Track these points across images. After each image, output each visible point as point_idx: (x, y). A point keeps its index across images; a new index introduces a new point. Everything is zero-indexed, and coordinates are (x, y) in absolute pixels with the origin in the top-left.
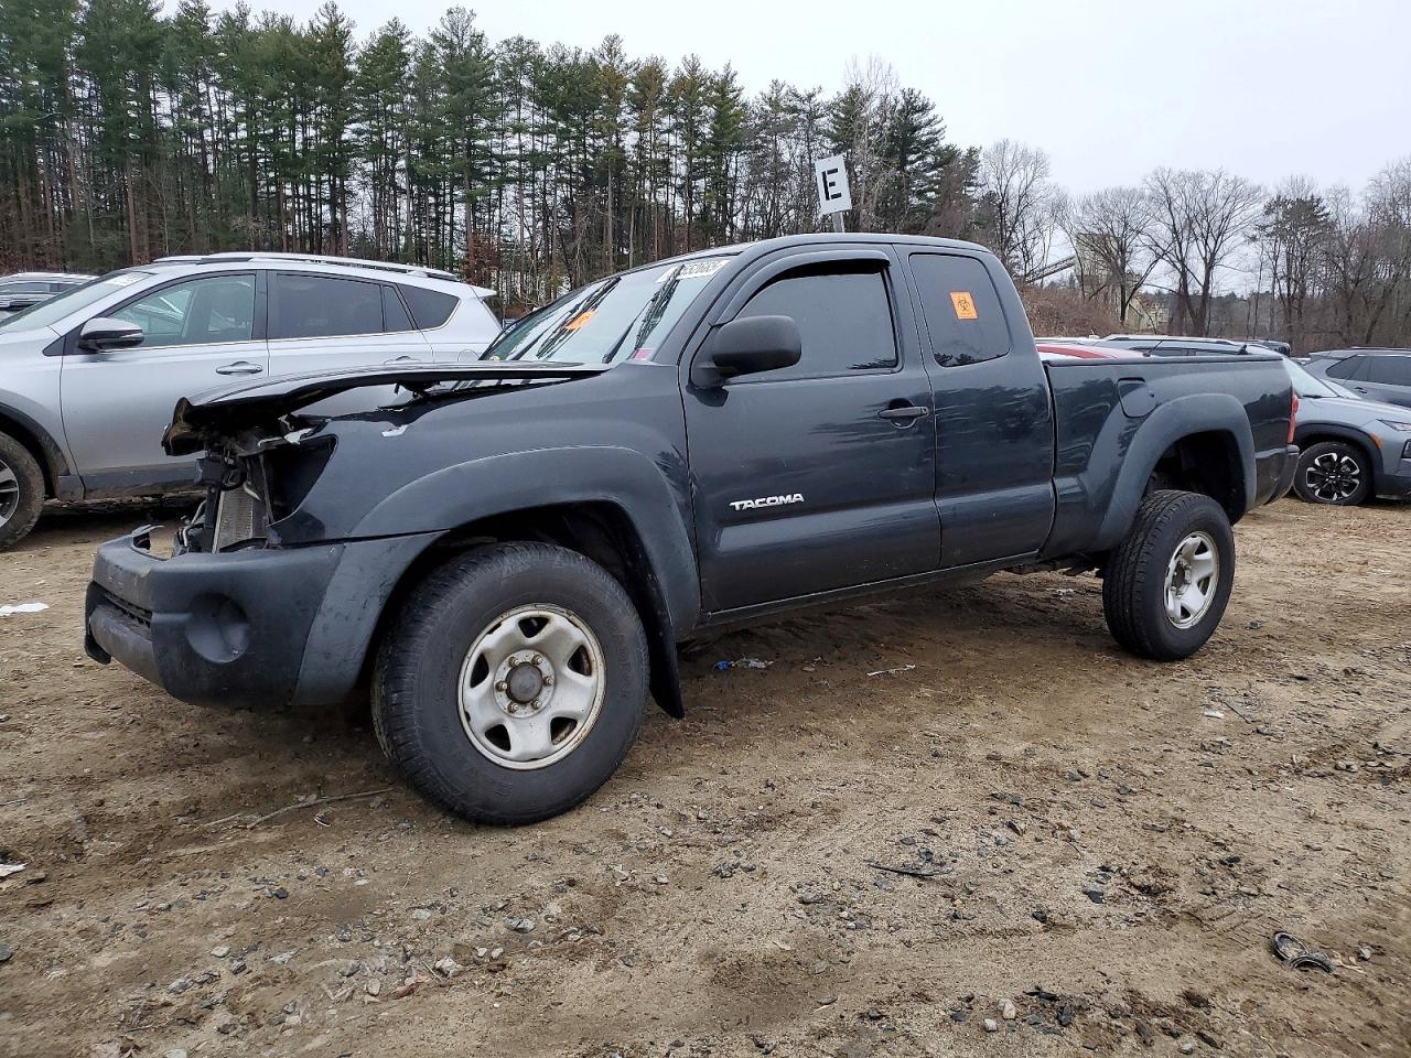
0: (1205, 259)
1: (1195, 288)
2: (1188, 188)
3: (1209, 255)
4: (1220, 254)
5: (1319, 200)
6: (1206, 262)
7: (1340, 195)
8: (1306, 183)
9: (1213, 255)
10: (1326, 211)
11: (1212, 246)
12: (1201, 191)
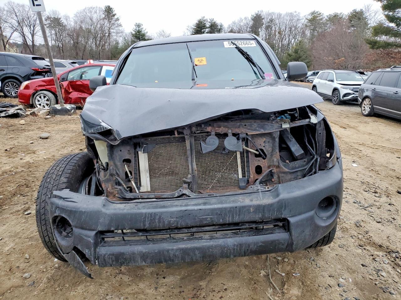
0: (31, 33)
1: (30, 43)
2: (21, 9)
3: (32, 32)
4: (35, 32)
5: (60, 18)
6: (31, 34)
7: (67, 18)
8: (57, 13)
9: (33, 31)
10: (62, 22)
11: (32, 29)
12: (25, 11)
